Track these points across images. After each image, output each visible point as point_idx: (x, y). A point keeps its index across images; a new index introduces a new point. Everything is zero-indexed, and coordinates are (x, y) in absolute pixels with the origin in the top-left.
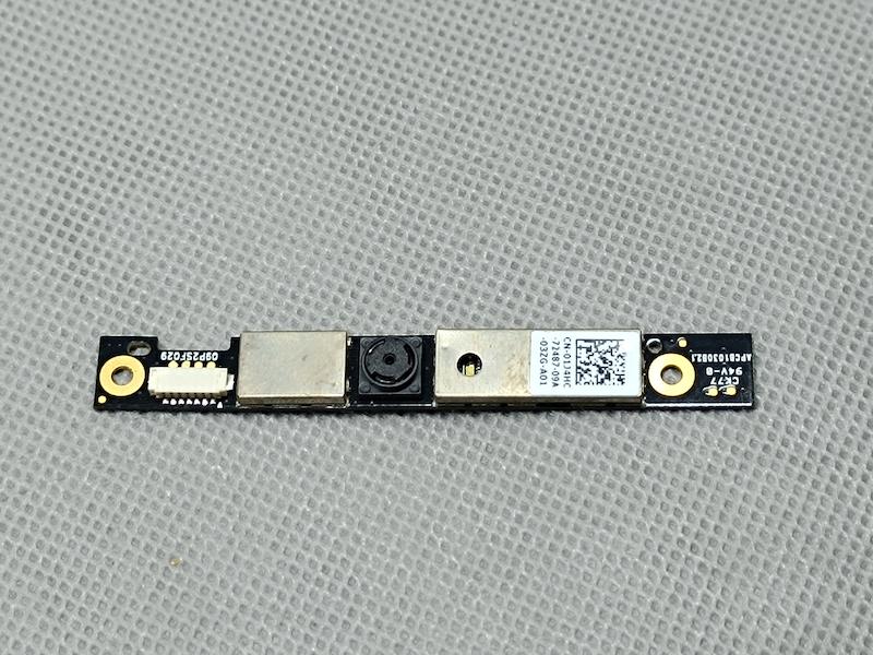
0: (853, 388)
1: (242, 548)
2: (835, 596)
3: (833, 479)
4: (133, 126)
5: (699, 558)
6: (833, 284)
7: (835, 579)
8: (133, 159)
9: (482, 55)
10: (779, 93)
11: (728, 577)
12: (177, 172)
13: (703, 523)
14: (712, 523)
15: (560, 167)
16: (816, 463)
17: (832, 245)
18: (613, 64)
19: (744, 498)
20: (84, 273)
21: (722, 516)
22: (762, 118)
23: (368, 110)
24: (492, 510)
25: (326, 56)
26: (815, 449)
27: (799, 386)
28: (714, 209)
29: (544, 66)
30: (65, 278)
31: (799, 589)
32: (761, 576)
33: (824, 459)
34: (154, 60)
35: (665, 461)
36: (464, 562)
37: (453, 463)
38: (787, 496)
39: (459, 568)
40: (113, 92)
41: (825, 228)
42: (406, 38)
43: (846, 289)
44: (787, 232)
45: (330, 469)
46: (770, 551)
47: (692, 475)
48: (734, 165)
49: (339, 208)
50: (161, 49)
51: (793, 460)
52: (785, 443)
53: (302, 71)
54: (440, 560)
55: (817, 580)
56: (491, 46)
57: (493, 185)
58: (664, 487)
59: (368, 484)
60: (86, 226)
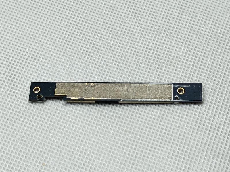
0: (221, 110)
1: (62, 160)
2: (220, 165)
3: (217, 134)
4: (27, 51)
5: (183, 156)
6: (214, 83)
7: (219, 160)
8: (27, 59)
9: (118, 28)
10: (197, 35)
11: (191, 161)
12: (39, 62)
13: (184, 147)
14: (186, 147)
15: (140, 56)
16: (212, 130)
17: (213, 73)
18: (153, 29)
19: (194, 140)
20: (16, 89)
21: (188, 145)
22: (193, 41)
23: (89, 44)
24: (128, 147)
25: (77, 30)
26: (212, 126)
27: (207, 110)
28: (181, 65)
29: (135, 30)
30: (11, 91)
31: (210, 163)
32: (200, 160)
33: (214, 129)
34: (32, 33)
35: (173, 131)
36: (121, 161)
37: (116, 135)
38: (205, 139)
39: (120, 162)
40: (21, 42)
41: (211, 69)
42: (98, 25)
43: (217, 84)
44: (201, 70)
45: (84, 138)
46: (202, 154)
47: (180, 135)
48: (186, 54)
49: (82, 70)
50: (33, 30)
51: (206, 129)
52: (204, 125)
53: (71, 35)
54: (114, 161)
55: (215, 161)
56: (120, 26)
57: (123, 62)
58: (173, 138)
59: (94, 142)
60: (16, 77)
